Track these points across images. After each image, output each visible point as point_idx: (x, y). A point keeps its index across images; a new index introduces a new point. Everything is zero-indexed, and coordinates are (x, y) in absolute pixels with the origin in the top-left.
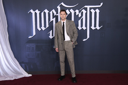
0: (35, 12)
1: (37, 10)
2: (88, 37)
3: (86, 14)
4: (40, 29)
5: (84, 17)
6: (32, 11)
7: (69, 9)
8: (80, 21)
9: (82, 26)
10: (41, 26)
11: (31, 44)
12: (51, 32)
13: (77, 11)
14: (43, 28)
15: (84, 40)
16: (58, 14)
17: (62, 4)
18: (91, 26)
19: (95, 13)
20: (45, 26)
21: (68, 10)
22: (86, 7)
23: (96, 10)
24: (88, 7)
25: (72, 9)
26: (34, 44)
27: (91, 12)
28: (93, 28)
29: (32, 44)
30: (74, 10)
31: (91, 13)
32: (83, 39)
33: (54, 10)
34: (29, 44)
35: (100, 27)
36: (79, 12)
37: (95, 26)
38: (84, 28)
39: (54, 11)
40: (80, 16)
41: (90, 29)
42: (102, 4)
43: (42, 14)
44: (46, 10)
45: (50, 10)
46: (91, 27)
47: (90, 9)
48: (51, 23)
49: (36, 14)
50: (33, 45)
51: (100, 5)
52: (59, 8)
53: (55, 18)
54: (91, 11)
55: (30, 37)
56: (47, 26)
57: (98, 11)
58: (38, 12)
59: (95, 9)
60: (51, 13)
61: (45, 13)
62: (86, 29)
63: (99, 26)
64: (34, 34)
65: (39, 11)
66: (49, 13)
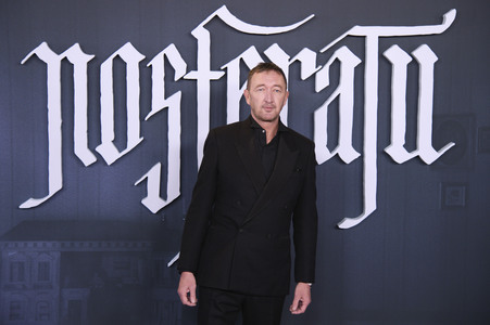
0: (62, 56)
1: (77, 46)
2: (370, 205)
3: (360, 72)
4: (87, 158)
5: (346, 90)
6: (43, 51)
7: (262, 43)
8: (321, 116)
9: (333, 142)
10: (94, 138)
11: (31, 244)
12: (154, 175)
13: (307, 57)
14: (110, 154)
15: (348, 223)
16: (196, 69)
17: (223, 13)
18: (389, 142)
19: (414, 68)
20: (120, 139)
21: (253, 49)
22: (356, 31)
23: (415, 53)
24: (372, 34)
25: (275, 46)
26: (49, 244)
27: (389, 65)
28: (398, 153)
29: (40, 244)
30: (292, 52)
31: (386, 67)
32: (341, 220)
33: (172, 46)
34: (21, 244)
35: (437, 149)
36: (321, 61)
37: (411, 143)
38: (348, 154)
39: (171, 51)
40: (322, 82)
41: (384, 158)
42: (450, 17)
43: (107, 68)
44: (129, 45)
45: (149, 50)
46: (388, 150)
47: (385, 43)
48: (155, 126)
49: (67, 68)
50: (46, 253)
51: (440, 21)
52: (202, 35)
53: (177, 96)
54: (388, 54)
55: (31, 203)
56: (134, 138)
57: (426, 57)
58: (78, 57)
59: (409, 44)
60: (157, 64)
61: (120, 67)
62: (360, 162)
63: (437, 145)
64: (55, 183)
65: (85, 50)
66: (142, 64)
